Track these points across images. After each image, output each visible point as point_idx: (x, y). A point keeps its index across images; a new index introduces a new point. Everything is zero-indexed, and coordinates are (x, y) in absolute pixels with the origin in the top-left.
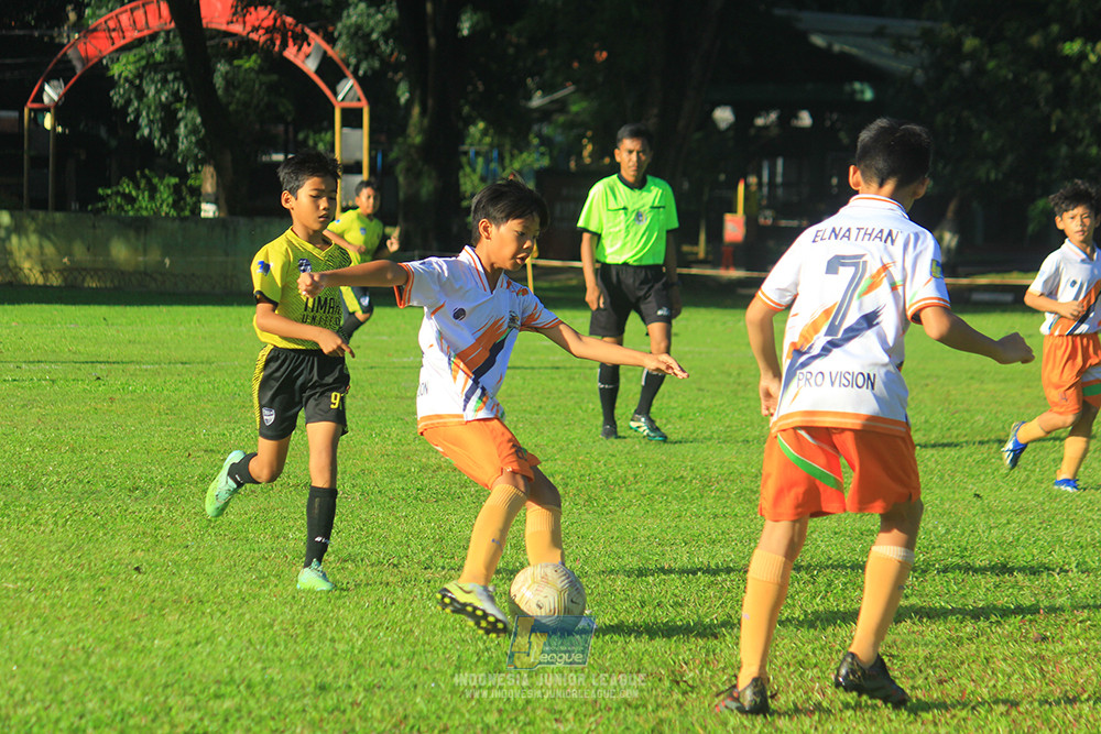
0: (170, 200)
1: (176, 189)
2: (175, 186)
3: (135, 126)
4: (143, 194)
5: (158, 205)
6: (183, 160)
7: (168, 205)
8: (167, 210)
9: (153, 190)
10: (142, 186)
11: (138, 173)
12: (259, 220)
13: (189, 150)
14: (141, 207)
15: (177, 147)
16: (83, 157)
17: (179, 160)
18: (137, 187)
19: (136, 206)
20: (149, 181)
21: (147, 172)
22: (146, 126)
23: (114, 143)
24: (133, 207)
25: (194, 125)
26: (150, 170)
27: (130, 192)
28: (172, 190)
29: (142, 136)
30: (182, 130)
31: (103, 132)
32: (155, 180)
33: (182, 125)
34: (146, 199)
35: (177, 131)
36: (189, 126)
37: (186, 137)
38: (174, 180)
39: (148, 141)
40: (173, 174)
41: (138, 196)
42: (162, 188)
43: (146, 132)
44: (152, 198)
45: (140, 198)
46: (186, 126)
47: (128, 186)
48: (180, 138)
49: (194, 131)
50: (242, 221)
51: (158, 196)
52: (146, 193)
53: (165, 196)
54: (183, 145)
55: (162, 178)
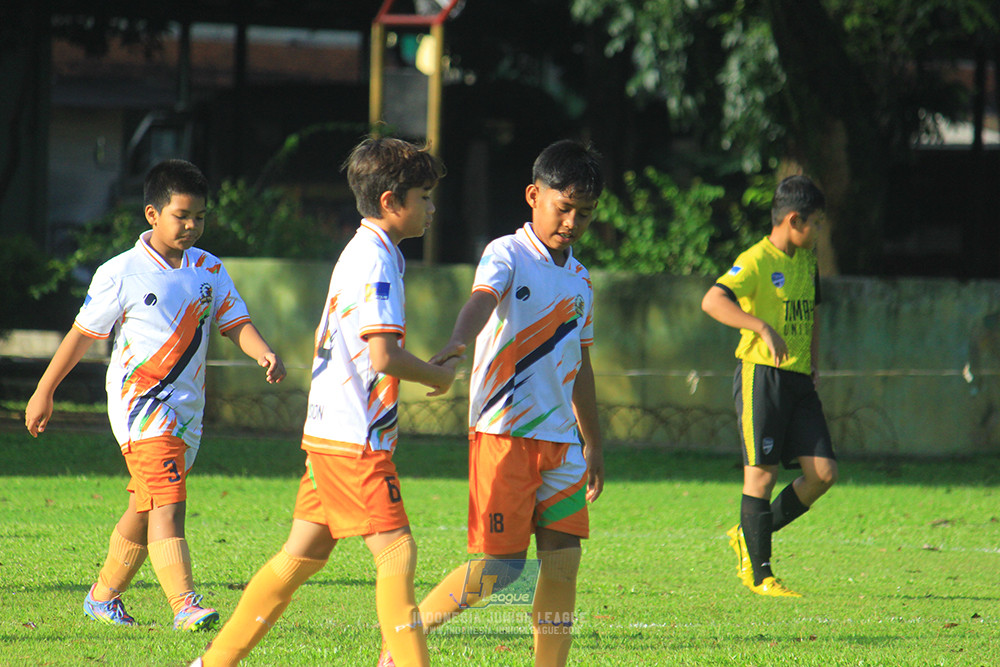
0: (703, 239)
1: (719, 214)
2: (716, 203)
3: (625, 65)
4: (640, 223)
5: (676, 249)
6: (734, 144)
7: (697, 250)
8: (698, 261)
9: (664, 214)
10: (640, 205)
11: (630, 177)
12: (909, 285)
13: (749, 121)
14: (635, 256)
15: (720, 115)
16: (505, 138)
17: (727, 143)
18: (628, 208)
19: (625, 252)
20: (655, 192)
21: (651, 172)
22: (651, 66)
23: (576, 106)
24: (617, 257)
25: (764, 65)
26: (661, 169)
27: (611, 220)
28: (709, 213)
29: (642, 90)
30: (733, 75)
31: (552, 82)
32: (670, 193)
33: (734, 64)
34: (649, 234)
35: (722, 78)
36: (752, 66)
37: (743, 91)
38: (713, 193)
39: (655, 103)
40: (711, 178)
41: (629, 227)
42: (684, 210)
43: (650, 79)
44: (661, 233)
45: (635, 232)
46: (743, 66)
47: (607, 203)
48: (731, 95)
49: (760, 77)
50: (870, 285)
51: (675, 228)
52: (649, 223)
53: (691, 227)
54: (735, 108)
55: (684, 187)
